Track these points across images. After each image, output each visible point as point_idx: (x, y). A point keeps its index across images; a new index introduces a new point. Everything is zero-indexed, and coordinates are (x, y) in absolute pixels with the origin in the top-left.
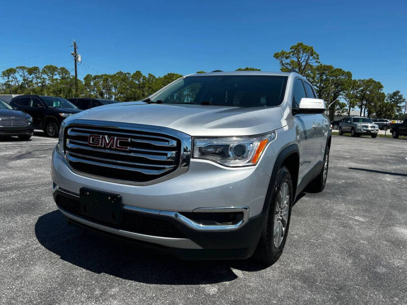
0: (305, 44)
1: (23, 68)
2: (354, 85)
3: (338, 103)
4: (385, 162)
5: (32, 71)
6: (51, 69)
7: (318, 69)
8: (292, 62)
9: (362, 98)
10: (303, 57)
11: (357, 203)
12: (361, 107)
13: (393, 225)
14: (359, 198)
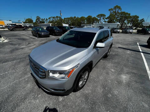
0: (118, 6)
1: (52, 17)
2: (131, 17)
3: (124, 23)
4: (130, 44)
5: (54, 18)
6: (57, 17)
7: (121, 13)
8: (114, 11)
9: (132, 21)
10: (117, 10)
11: (115, 63)
12: (130, 24)
13: (122, 74)
14: (116, 61)
